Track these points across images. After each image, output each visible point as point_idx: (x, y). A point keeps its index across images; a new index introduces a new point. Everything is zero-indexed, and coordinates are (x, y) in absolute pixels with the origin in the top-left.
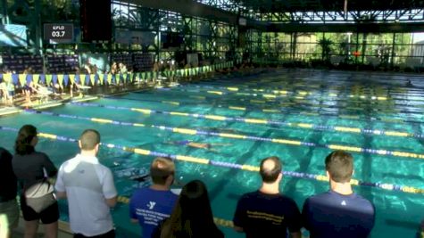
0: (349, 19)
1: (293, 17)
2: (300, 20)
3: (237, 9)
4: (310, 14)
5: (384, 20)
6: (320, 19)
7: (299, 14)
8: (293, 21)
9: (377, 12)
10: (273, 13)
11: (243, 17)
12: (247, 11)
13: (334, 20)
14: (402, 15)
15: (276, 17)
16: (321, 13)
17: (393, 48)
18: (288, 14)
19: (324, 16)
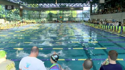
0: (58, 6)
1: (39, 5)
2: (42, 6)
3: (19, 3)
4: (45, 4)
5: (69, 6)
6: (48, 6)
7: (41, 4)
8: (39, 7)
9: (66, 4)
10: (32, 4)
11: (21, 5)
12: (22, 3)
13: (53, 6)
14: (73, 5)
15: (33, 5)
16: (49, 4)
17: (72, 15)
18: (37, 4)
19: (50, 5)
